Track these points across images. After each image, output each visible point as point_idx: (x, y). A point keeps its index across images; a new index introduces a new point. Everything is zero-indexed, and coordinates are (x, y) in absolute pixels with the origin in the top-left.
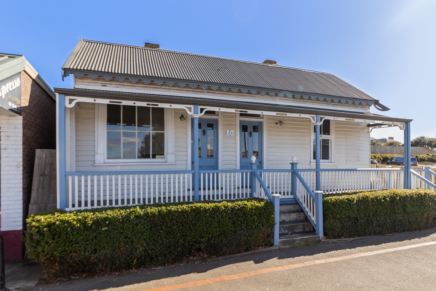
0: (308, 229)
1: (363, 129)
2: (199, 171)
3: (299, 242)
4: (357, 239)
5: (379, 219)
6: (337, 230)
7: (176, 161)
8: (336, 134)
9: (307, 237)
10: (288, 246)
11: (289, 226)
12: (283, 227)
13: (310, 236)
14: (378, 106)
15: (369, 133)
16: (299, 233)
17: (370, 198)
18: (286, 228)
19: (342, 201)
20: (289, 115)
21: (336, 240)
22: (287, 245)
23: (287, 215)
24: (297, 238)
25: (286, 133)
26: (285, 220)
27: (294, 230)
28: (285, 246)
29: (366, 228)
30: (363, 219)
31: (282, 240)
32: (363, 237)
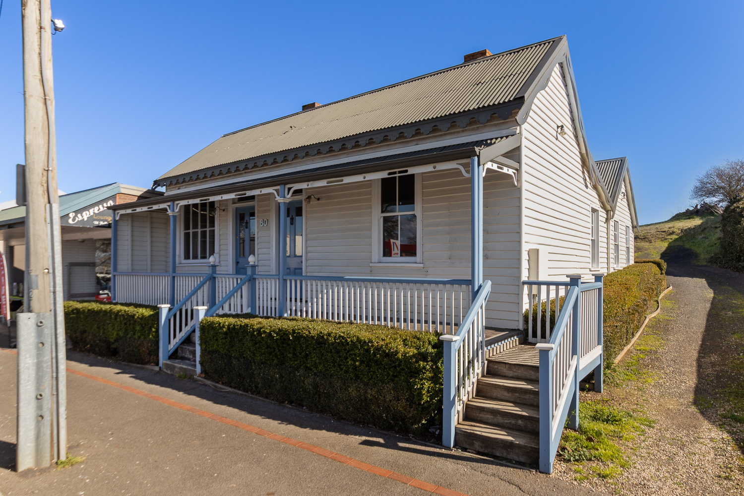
3: (178, 370)
12: (188, 349)
22: (169, 370)
24: (177, 365)
31: (165, 362)
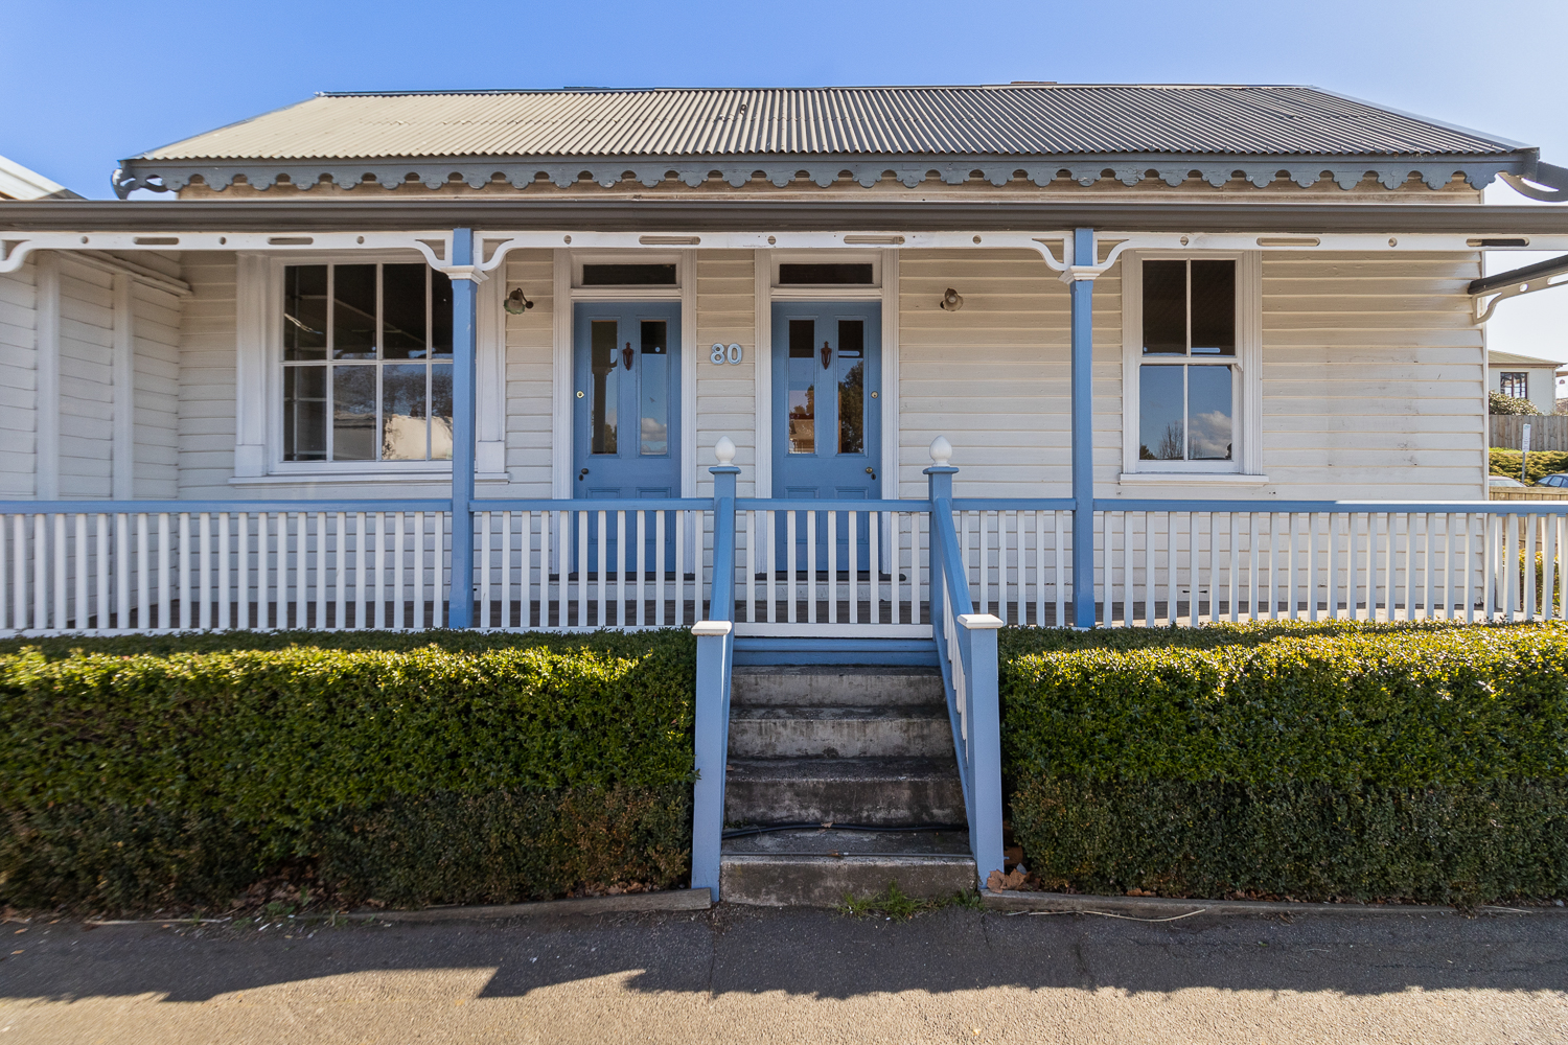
0: (947, 811)
1: (1446, 305)
2: (469, 504)
3: (843, 884)
4: (1247, 916)
5: (1414, 806)
6: (1092, 848)
7: (509, 470)
8: (1267, 339)
9: (898, 863)
10: (774, 897)
11: (829, 786)
12: (791, 785)
13: (916, 862)
14: (1531, 179)
15: (1480, 326)
16: (887, 827)
17: (1344, 674)
18: (814, 793)
19: (1125, 685)
20: (917, 239)
21: (1086, 900)
22: (768, 893)
23: (848, 724)
24: (830, 863)
25: (986, 345)
26: (838, 748)
27: (861, 810)
28: (756, 895)
29: (1309, 857)
30: (1286, 797)
31: (737, 863)
32: (1293, 906)
